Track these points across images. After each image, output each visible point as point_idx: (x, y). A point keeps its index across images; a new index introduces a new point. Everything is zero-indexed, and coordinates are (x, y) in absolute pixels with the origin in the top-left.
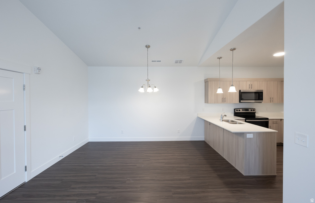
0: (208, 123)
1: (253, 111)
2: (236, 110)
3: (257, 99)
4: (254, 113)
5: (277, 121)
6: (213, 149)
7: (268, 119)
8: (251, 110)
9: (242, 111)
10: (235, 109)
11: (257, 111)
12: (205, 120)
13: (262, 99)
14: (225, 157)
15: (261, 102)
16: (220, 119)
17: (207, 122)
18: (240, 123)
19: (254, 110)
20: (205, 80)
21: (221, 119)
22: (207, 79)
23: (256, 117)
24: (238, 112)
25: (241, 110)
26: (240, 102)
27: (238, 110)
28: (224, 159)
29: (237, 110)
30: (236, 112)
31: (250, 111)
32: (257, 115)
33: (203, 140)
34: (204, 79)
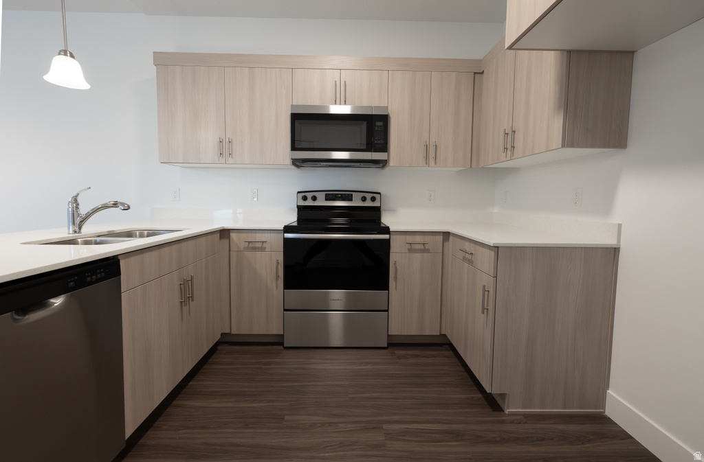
1: (368, 203)
2: (300, 196)
3: (364, 147)
5: (427, 239)
7: (387, 230)
8: (363, 199)
10: (298, 193)
19: (374, 199)
24: (311, 204)
27: (309, 195)
29: (305, 198)
30: (304, 204)
31: (356, 202)
32: (386, 218)
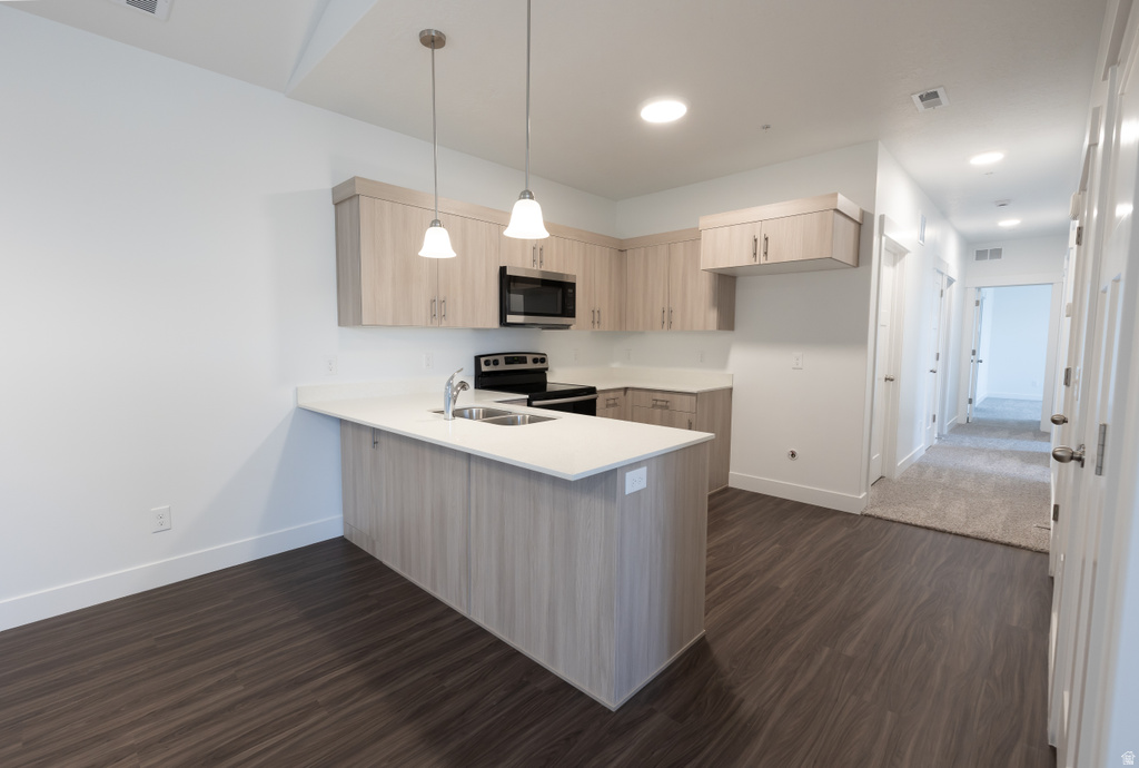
0: (368, 437)
1: (539, 366)
2: (483, 360)
3: (559, 312)
4: (542, 373)
6: (402, 579)
7: (592, 390)
8: (535, 361)
9: (507, 363)
10: (477, 358)
11: (550, 363)
12: (342, 422)
13: (572, 314)
14: (479, 619)
15: (567, 327)
16: (441, 407)
17: (358, 427)
18: (534, 420)
19: (543, 360)
20: (335, 190)
21: (447, 406)
22: (352, 182)
23: (549, 388)
24: (491, 368)
25: (501, 359)
26: (503, 322)
27: (491, 358)
28: (480, 632)
29: (487, 363)
30: (484, 368)
31: (529, 365)
32: (551, 379)
33: (336, 532)
34: (329, 186)
